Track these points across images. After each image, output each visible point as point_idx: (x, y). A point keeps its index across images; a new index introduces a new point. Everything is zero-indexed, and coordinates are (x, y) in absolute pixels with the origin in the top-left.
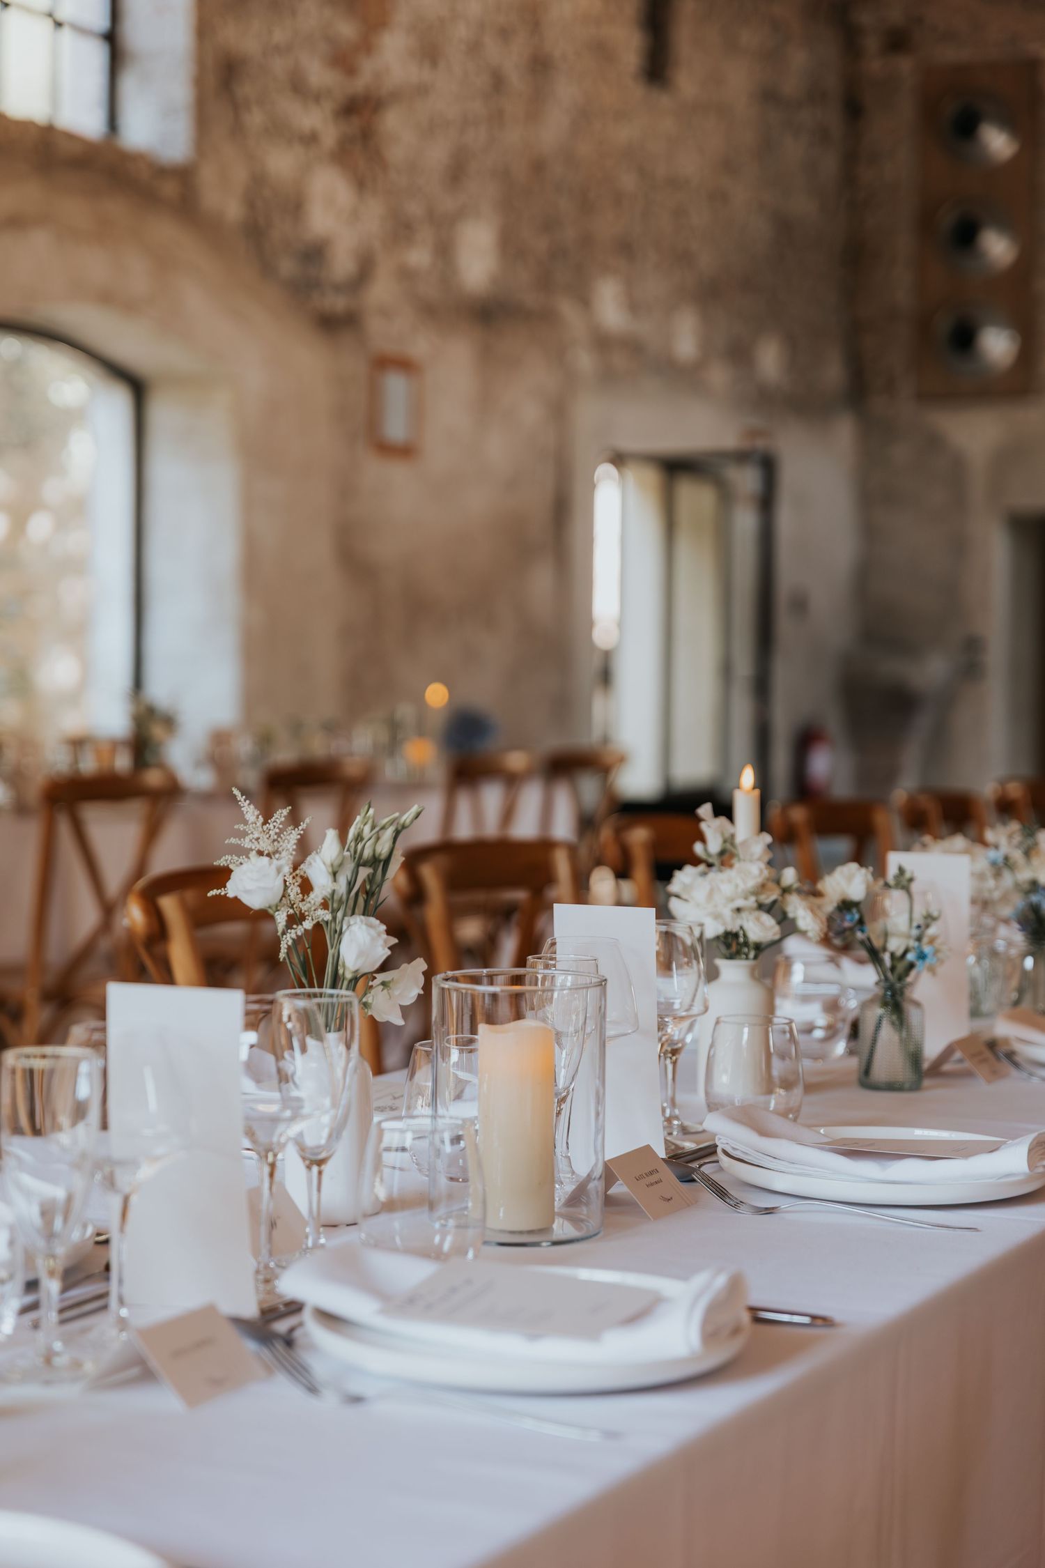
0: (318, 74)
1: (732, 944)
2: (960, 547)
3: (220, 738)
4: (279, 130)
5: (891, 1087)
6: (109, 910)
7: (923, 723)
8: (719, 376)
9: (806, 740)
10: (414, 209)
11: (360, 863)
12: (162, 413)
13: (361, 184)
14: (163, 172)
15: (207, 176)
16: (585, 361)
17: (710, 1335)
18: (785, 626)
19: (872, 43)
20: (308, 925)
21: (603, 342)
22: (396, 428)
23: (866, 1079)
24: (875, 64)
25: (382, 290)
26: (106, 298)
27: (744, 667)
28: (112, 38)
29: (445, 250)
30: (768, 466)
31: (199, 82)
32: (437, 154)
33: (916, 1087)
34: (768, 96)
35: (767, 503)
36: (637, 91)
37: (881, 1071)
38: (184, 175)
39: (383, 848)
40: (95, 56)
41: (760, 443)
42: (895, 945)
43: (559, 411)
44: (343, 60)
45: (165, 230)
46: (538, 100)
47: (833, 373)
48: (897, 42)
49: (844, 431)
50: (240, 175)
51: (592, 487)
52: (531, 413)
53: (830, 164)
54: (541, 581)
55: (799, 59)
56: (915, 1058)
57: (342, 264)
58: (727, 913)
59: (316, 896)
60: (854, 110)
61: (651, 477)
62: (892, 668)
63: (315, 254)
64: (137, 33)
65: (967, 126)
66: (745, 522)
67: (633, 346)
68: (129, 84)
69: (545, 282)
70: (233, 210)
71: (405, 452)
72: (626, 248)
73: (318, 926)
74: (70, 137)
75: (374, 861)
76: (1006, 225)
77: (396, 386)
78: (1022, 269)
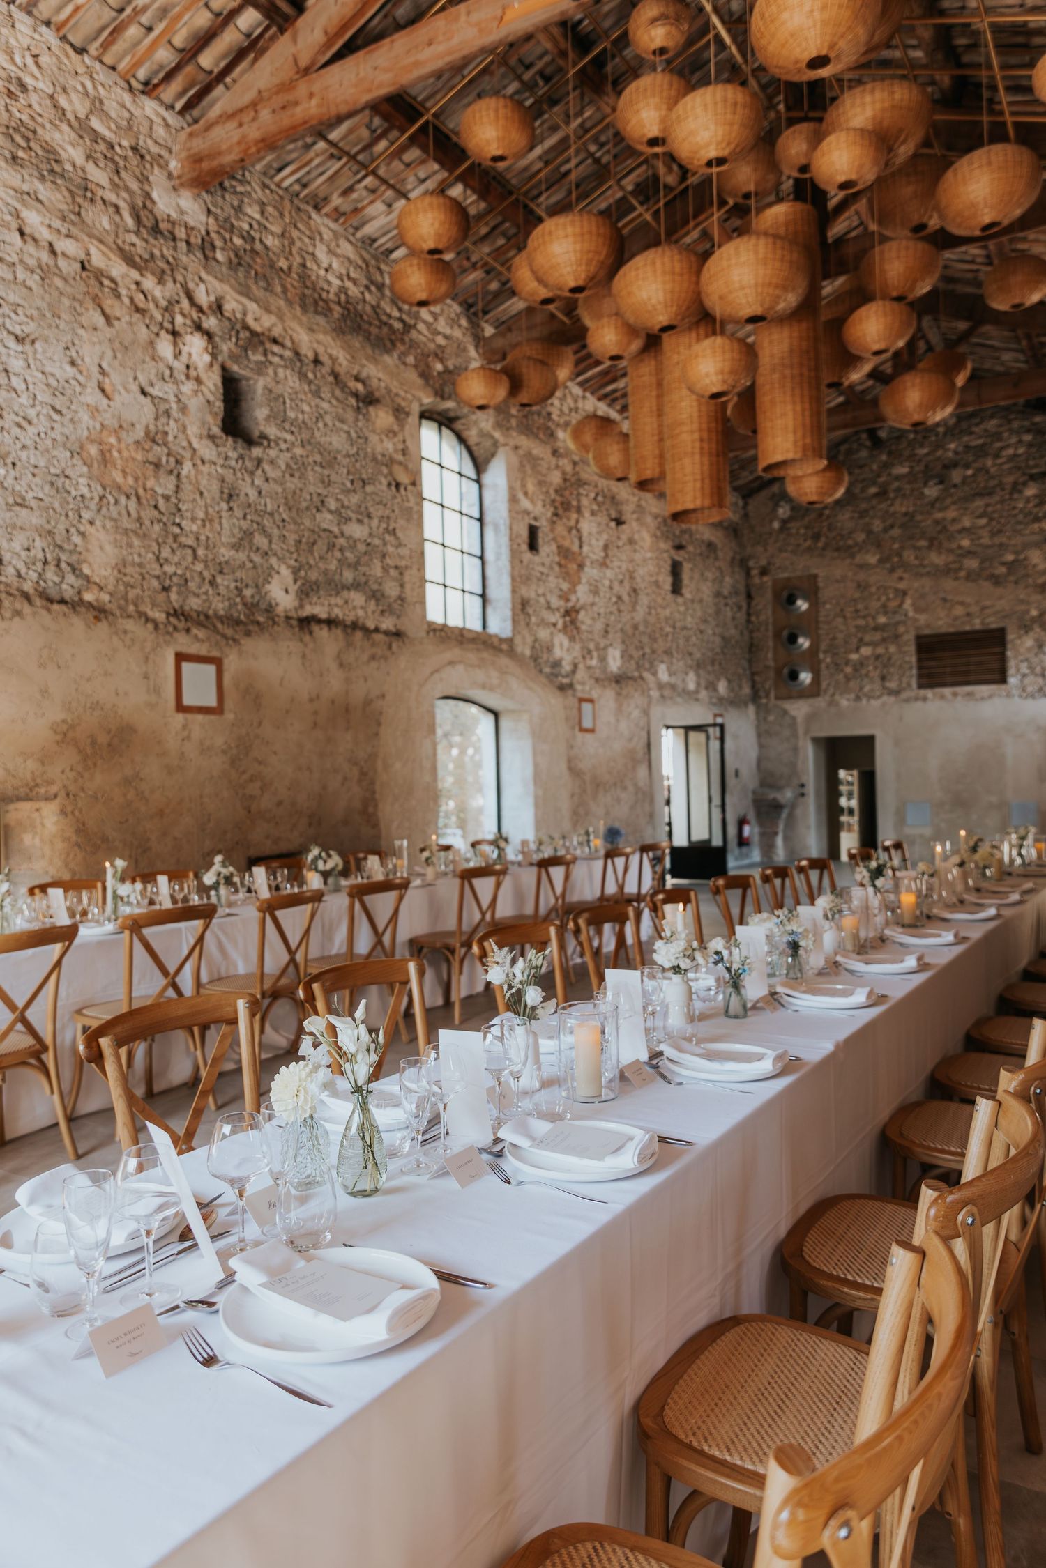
0: (555, 602)
1: (676, 969)
2: (795, 750)
3: (524, 843)
4: (543, 623)
5: (736, 1017)
6: (483, 914)
7: (784, 815)
8: (703, 694)
9: (742, 822)
10: (592, 646)
11: (532, 968)
12: (504, 723)
13: (572, 639)
14: (501, 640)
15: (518, 640)
16: (655, 694)
17: (641, 1159)
18: (731, 781)
19: (755, 572)
20: (514, 990)
21: (661, 686)
22: (587, 723)
23: (726, 1013)
24: (757, 580)
25: (581, 674)
26: (484, 687)
27: (717, 800)
28: (483, 596)
29: (603, 659)
30: (722, 727)
31: (513, 609)
32: (599, 626)
33: (745, 1016)
34: (718, 594)
35: (722, 739)
36: (670, 596)
37: (732, 1011)
38: (510, 641)
39: (539, 963)
40: (478, 601)
41: (719, 720)
42: (735, 966)
43: (646, 713)
44: (565, 597)
45: (504, 661)
46: (634, 604)
47: (747, 690)
48: (764, 572)
49: (751, 709)
50: (529, 640)
51: (661, 736)
52: (636, 713)
53: (741, 616)
54: (642, 772)
55: (728, 580)
56: (744, 1006)
57: (567, 667)
58: (673, 958)
59: (517, 980)
60: (749, 596)
61: (682, 731)
62: (772, 795)
63: (557, 664)
64: (492, 593)
65: (791, 600)
66: (715, 745)
67: (673, 687)
68: (489, 611)
69: (639, 667)
70: (528, 652)
71: (592, 731)
72: (668, 652)
73: (519, 990)
74: (470, 631)
75: (536, 967)
76: (805, 635)
77: (587, 707)
78: (814, 650)
